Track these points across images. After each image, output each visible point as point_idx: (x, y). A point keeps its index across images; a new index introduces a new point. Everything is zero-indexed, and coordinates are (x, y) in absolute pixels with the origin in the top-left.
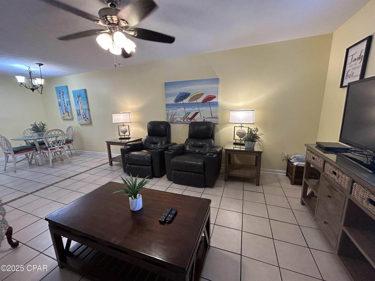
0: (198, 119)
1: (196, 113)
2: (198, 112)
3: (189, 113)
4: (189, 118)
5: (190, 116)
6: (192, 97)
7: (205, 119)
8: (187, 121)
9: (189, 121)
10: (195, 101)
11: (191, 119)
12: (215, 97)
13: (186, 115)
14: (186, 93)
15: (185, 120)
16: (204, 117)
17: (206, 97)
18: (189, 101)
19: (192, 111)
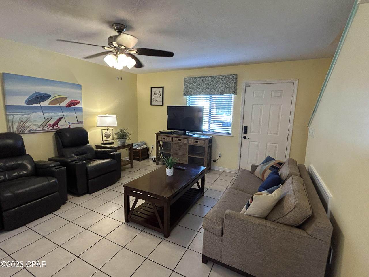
0: (62, 125)
1: (60, 119)
2: (62, 118)
3: (50, 119)
4: (50, 124)
5: (52, 122)
6: (52, 101)
7: (70, 124)
8: (48, 129)
9: (51, 128)
10: (58, 105)
11: (54, 125)
12: (79, 102)
13: (46, 121)
14: (45, 94)
15: (44, 128)
16: (69, 123)
17: (71, 101)
18: (49, 104)
19: (55, 116)
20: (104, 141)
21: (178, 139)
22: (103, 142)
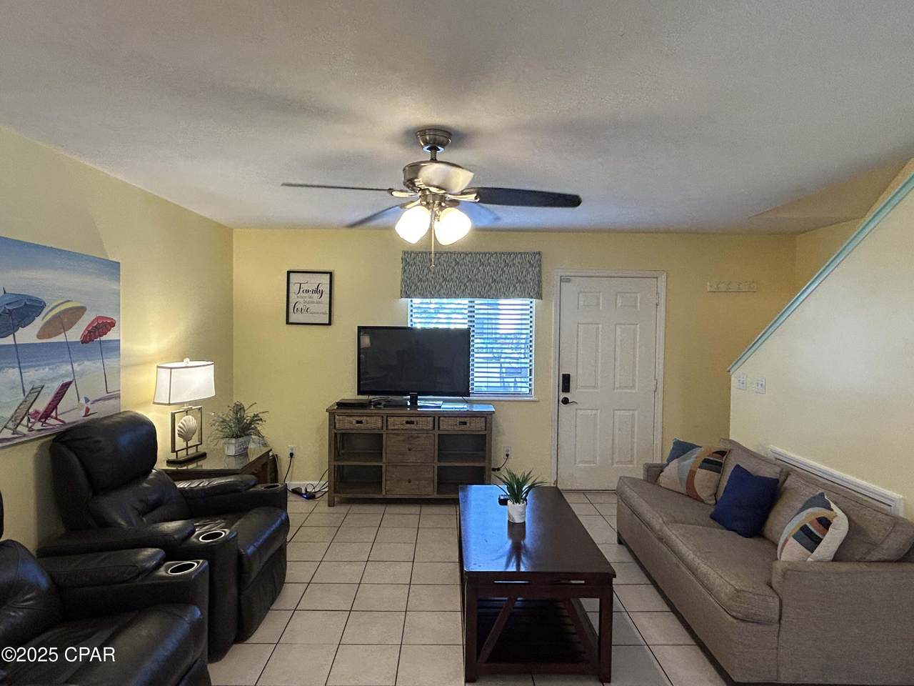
0: (71, 412)
1: (65, 386)
2: (69, 383)
3: (37, 391)
4: (37, 412)
5: (41, 405)
6: (50, 321)
7: (89, 405)
8: (31, 430)
9: (38, 426)
10: (60, 338)
11: (46, 415)
12: (112, 324)
13: (25, 401)
14: (30, 298)
15: (20, 429)
16: (87, 400)
17: (93, 322)
18: (39, 336)
20: (177, 452)
21: (406, 419)
22: (173, 456)
